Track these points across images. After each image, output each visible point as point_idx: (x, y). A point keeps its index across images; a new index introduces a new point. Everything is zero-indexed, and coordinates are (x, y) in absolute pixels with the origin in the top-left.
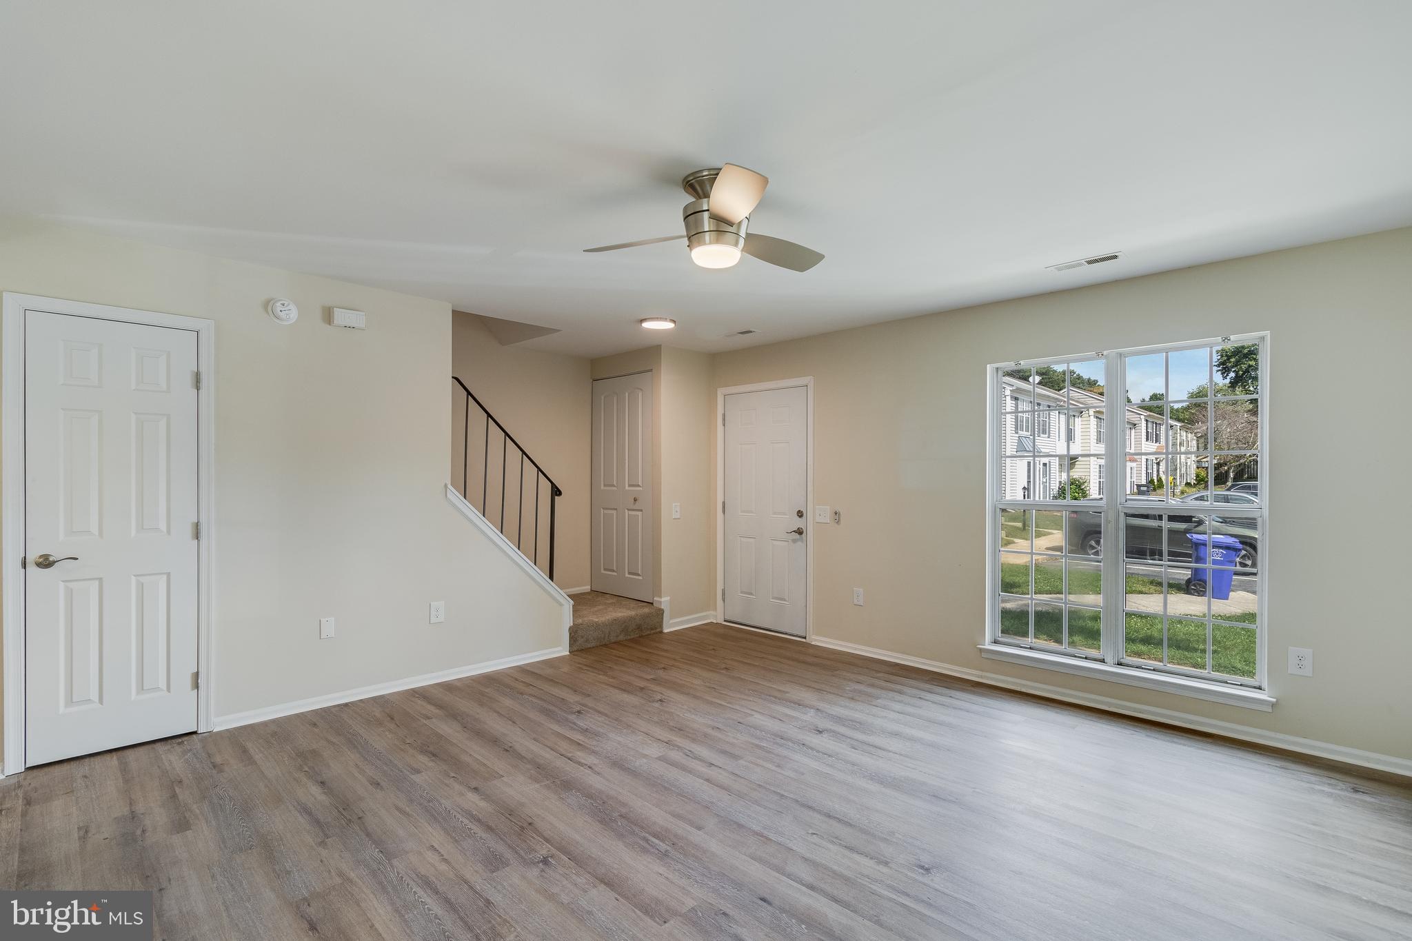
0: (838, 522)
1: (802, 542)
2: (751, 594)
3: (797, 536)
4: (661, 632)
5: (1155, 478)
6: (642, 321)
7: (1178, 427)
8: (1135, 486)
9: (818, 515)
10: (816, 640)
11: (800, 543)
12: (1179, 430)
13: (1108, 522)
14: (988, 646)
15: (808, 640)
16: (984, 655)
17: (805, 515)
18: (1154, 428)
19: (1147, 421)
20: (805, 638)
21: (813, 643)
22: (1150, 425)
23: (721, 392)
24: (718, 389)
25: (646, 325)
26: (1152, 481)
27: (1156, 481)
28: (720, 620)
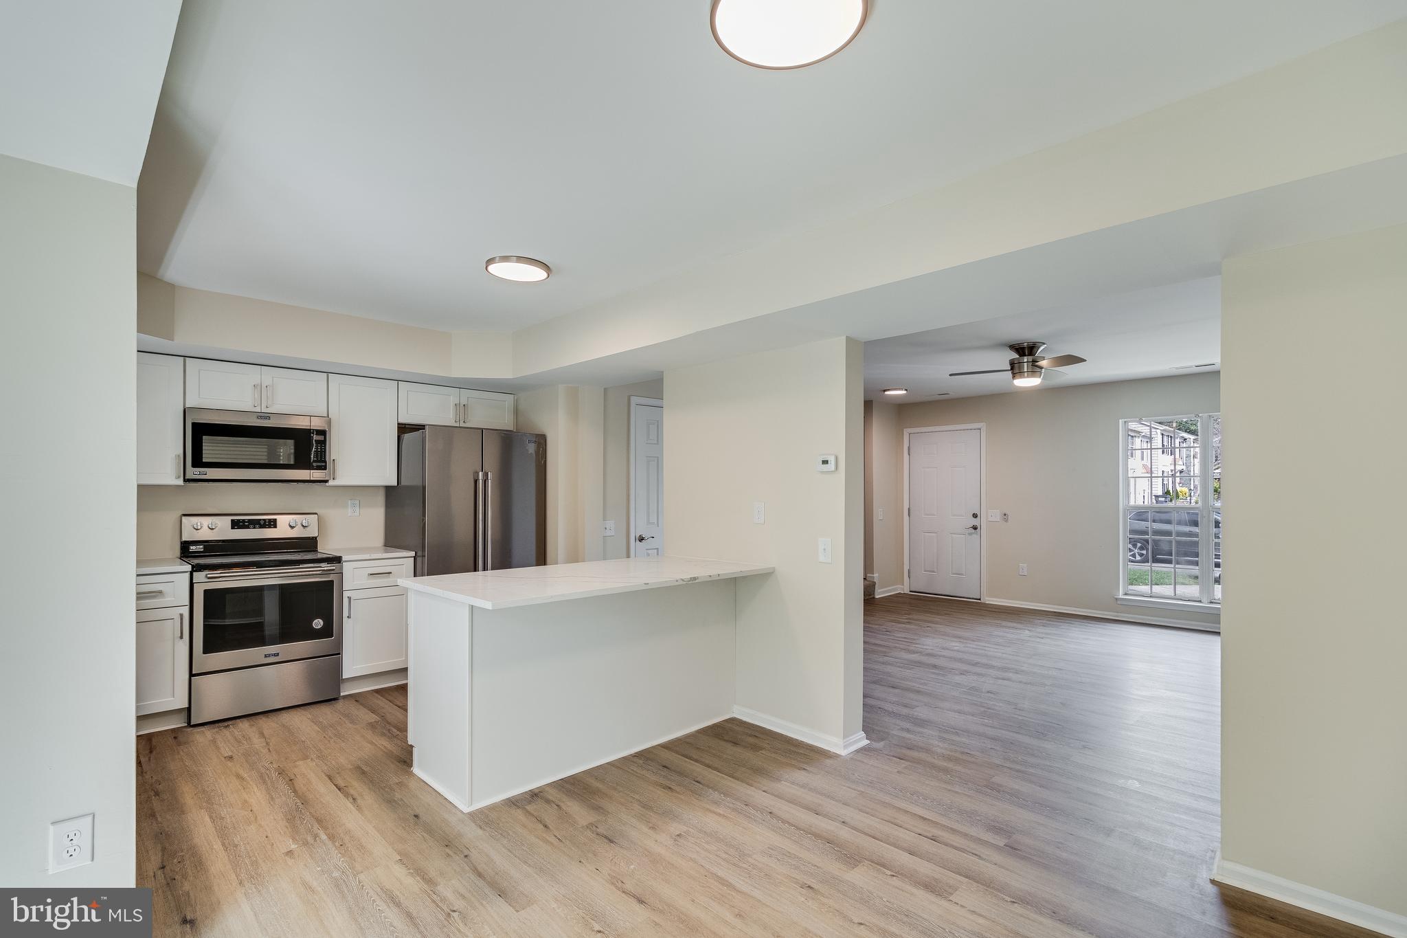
0: (1006, 520)
1: (977, 534)
2: (934, 572)
3: (974, 531)
4: (874, 598)
5: (1170, 489)
6: (885, 391)
7: (1192, 440)
8: (1153, 497)
9: (990, 516)
10: (989, 600)
11: (974, 536)
12: (1192, 443)
13: (1203, 517)
14: (1121, 596)
15: (982, 601)
16: (1119, 602)
17: (979, 516)
18: (1170, 441)
19: (1162, 434)
20: (980, 599)
21: (987, 602)
22: (1165, 438)
23: (906, 432)
24: (905, 430)
25: (886, 393)
26: (1168, 493)
27: (1171, 492)
28: (907, 591)
